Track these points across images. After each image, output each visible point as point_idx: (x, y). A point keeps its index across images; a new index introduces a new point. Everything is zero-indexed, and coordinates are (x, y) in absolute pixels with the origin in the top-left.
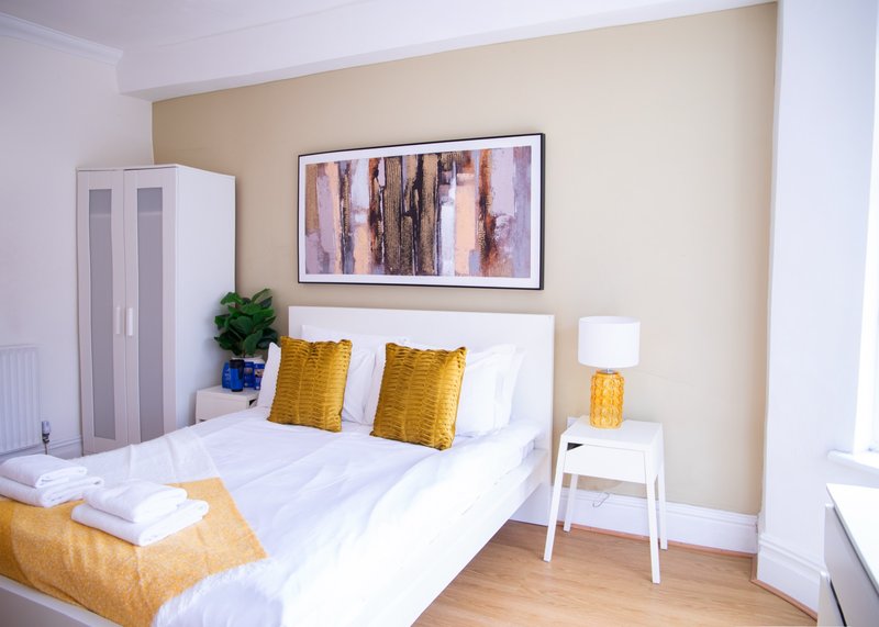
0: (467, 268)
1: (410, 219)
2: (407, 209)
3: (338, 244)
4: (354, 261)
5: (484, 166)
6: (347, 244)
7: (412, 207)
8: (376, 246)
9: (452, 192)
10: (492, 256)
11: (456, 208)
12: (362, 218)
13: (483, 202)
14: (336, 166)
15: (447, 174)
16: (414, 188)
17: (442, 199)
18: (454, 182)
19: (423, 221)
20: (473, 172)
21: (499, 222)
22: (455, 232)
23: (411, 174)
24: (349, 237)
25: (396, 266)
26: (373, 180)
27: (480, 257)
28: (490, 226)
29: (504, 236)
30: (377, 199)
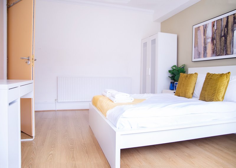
1: (224, 38)
2: (223, 35)
3: (202, 49)
4: (207, 53)
6: (205, 48)
7: (225, 34)
8: (213, 48)
12: (209, 40)
14: (203, 27)
16: (225, 28)
17: (234, 29)
19: (228, 37)
23: (224, 23)
24: (206, 47)
25: (219, 53)
26: (213, 28)
30: (214, 34)
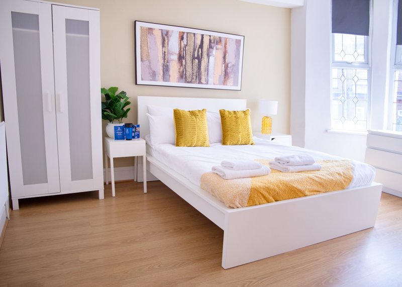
0: (218, 82)
1: (197, 61)
2: (196, 56)
3: (161, 68)
4: (170, 76)
5: (226, 44)
6: (166, 69)
7: (198, 55)
8: (181, 70)
9: (214, 52)
10: (227, 78)
11: (215, 58)
12: (175, 57)
13: (224, 58)
14: (160, 31)
15: (213, 45)
16: (199, 48)
17: (210, 54)
18: (215, 48)
19: (202, 62)
20: (222, 45)
21: (229, 65)
22: (214, 67)
23: (198, 42)
24: (167, 65)
25: (189, 80)
26: (181, 41)
27: (223, 78)
28: (226, 67)
29: (231, 71)
30: (182, 50)
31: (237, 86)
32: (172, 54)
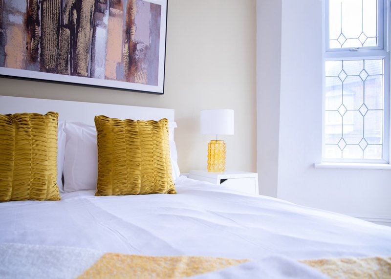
0: (115, 75)
1: (68, 31)
2: (66, 22)
4: (6, 55)
5: (130, 8)
7: (71, 22)
8: (32, 46)
9: (106, 19)
10: (133, 69)
11: (108, 31)
12: (17, 19)
13: (128, 32)
15: (102, 6)
16: (73, 8)
17: (97, 22)
18: (107, 12)
19: (80, 34)
20: (122, 10)
21: (139, 47)
22: (106, 47)
25: (52, 66)
27: (124, 68)
28: (133, 49)
29: (142, 56)
30: (34, 6)
31: (157, 85)
32: (12, 13)
